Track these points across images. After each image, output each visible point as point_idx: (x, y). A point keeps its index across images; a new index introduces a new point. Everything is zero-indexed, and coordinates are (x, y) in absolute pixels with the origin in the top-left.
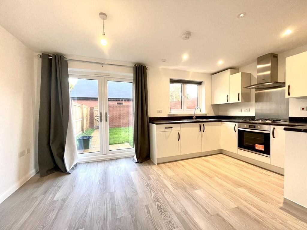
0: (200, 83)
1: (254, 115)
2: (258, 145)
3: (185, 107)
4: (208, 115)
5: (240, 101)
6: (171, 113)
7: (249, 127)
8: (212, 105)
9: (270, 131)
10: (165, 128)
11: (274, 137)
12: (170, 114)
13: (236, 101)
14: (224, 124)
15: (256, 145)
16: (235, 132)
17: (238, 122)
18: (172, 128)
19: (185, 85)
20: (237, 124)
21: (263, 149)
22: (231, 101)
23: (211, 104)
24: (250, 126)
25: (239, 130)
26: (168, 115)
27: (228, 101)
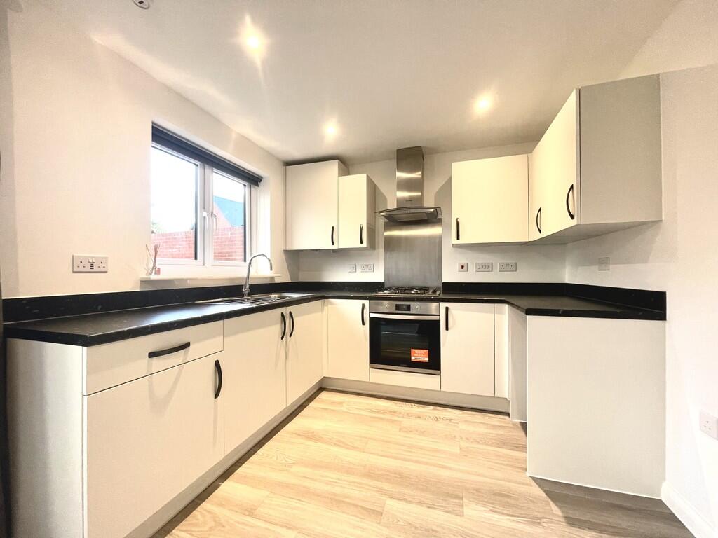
0: (253, 180)
1: (382, 280)
2: (417, 351)
3: (206, 252)
4: (277, 281)
5: (364, 245)
6: (158, 272)
7: (397, 310)
8: (286, 251)
9: (439, 315)
10: (152, 355)
11: (447, 329)
12: (154, 277)
13: (356, 244)
14: (332, 304)
15: (412, 350)
16: (363, 324)
17: (370, 299)
18: (186, 345)
19: (208, 170)
20: (366, 302)
21: (427, 359)
22: (342, 244)
23: (283, 248)
24: (398, 307)
25: (371, 319)
26: (143, 282)
27: (333, 244)
